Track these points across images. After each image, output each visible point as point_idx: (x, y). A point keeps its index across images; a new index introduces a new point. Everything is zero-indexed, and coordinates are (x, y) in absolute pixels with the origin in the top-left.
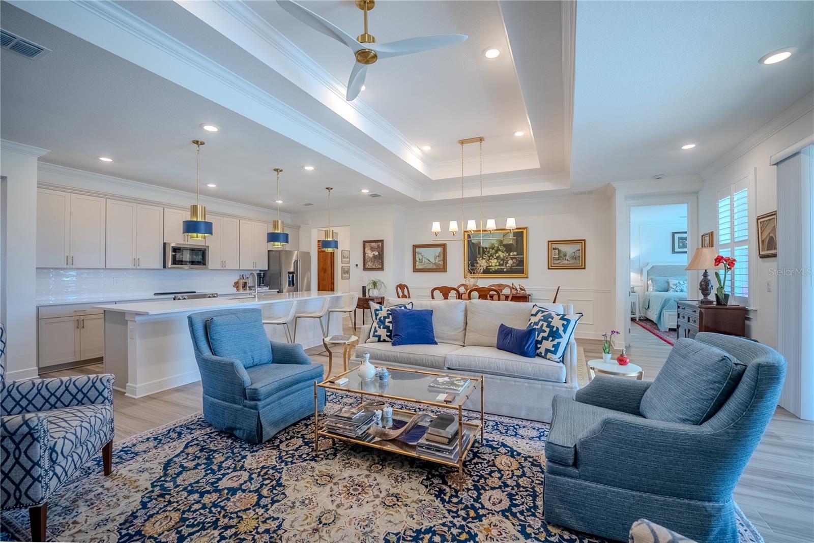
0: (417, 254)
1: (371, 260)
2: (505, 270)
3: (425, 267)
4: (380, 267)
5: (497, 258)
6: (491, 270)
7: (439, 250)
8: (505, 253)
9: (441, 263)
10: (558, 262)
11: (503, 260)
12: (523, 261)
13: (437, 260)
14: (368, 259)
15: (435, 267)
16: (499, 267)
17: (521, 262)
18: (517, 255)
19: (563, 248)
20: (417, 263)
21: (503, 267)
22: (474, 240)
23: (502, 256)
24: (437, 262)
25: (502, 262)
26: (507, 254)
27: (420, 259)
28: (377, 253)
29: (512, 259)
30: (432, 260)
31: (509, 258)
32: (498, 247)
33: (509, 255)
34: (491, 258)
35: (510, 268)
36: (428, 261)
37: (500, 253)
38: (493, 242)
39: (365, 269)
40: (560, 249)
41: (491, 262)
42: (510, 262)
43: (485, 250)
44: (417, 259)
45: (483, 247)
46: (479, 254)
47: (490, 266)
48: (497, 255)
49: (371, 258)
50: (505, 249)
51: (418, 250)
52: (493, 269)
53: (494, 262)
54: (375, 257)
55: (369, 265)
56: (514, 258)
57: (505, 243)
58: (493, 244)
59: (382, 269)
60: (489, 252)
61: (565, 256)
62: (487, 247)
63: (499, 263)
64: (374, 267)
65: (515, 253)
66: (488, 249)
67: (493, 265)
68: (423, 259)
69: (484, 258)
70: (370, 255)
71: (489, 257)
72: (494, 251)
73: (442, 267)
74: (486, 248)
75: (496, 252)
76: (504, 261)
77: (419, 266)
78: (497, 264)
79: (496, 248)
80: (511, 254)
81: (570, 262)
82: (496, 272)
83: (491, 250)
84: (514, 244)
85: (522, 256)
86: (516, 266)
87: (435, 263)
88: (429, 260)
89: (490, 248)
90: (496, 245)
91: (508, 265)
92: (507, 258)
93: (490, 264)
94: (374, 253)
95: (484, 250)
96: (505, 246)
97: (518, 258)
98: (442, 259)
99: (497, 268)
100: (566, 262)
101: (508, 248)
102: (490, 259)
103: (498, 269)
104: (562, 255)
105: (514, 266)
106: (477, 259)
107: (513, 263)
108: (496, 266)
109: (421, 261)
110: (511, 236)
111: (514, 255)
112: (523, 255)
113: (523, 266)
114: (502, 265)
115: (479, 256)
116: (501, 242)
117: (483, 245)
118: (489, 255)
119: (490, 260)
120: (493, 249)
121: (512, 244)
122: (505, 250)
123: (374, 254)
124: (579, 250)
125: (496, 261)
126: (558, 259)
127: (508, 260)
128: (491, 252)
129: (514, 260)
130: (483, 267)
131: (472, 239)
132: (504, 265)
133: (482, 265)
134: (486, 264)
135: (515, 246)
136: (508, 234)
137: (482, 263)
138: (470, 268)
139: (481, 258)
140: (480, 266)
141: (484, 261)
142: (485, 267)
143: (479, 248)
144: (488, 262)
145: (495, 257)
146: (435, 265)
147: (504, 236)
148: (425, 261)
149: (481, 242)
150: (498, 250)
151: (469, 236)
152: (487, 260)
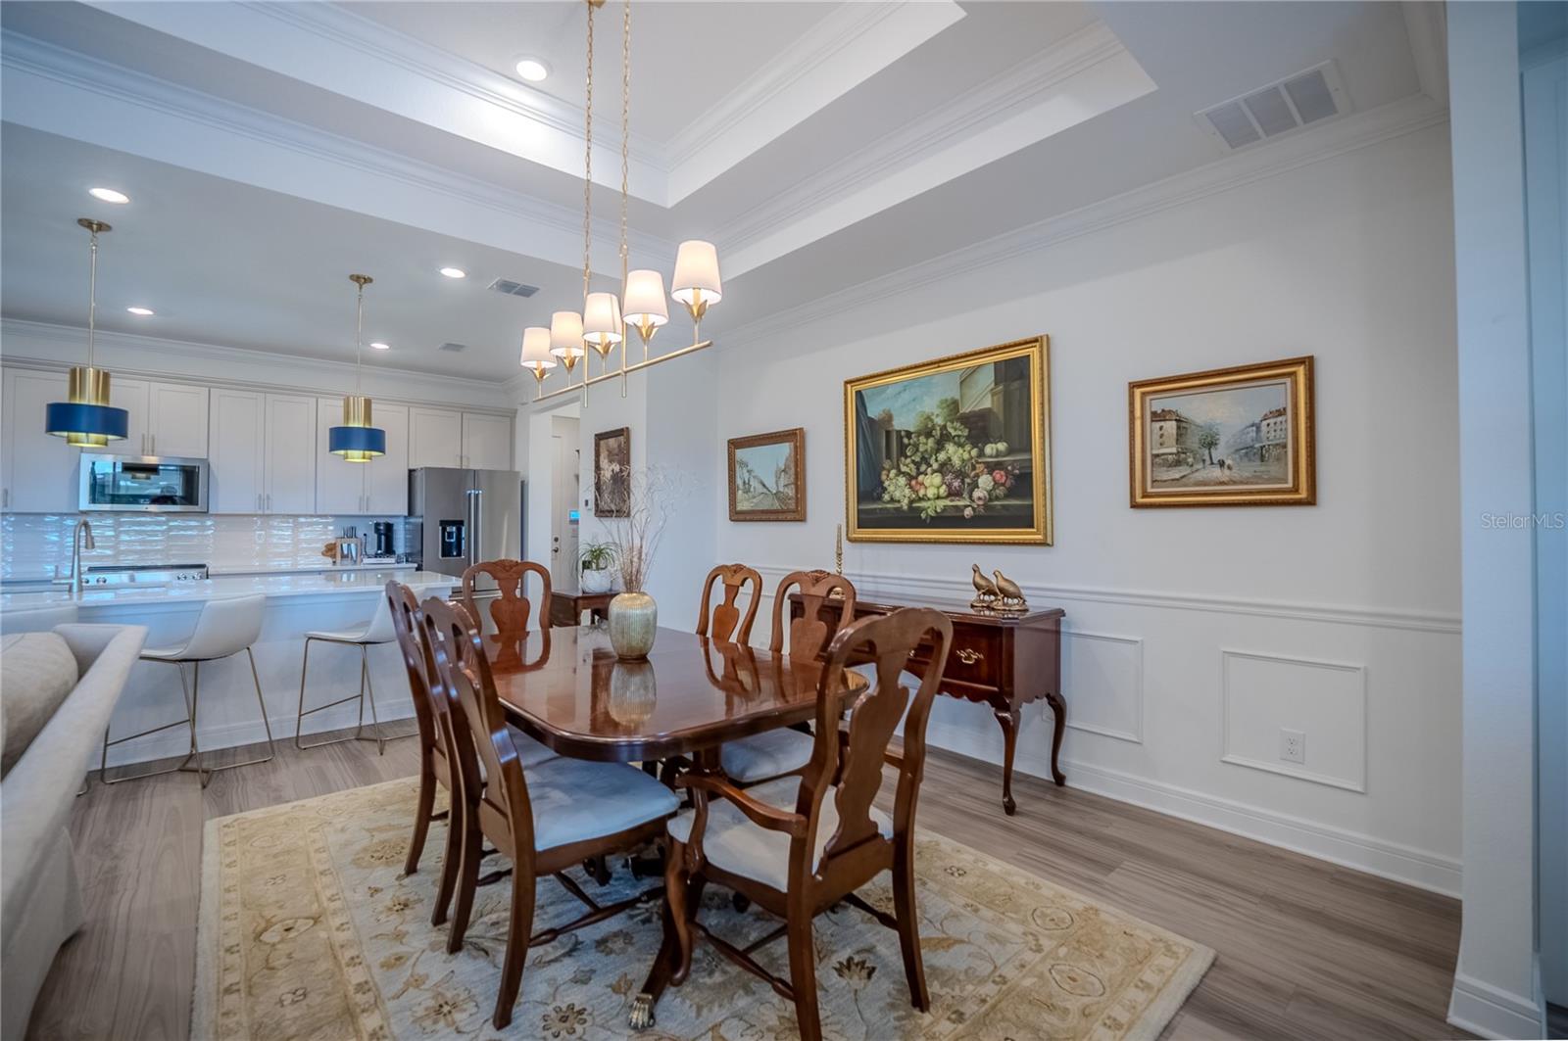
0: (737, 466)
1: (608, 486)
2: (968, 512)
3: (756, 504)
4: (625, 506)
5: (944, 468)
6: (923, 515)
7: (785, 449)
8: (968, 447)
9: (791, 492)
10: (1175, 473)
11: (960, 474)
12: (1031, 474)
13: (783, 481)
14: (603, 482)
15: (777, 504)
16: (947, 502)
17: (1022, 483)
18: (1010, 451)
19: (1201, 409)
20: (740, 492)
21: (961, 503)
22: (874, 411)
23: (956, 461)
24: (781, 489)
25: (956, 484)
26: (974, 452)
27: (744, 482)
28: (619, 467)
29: (991, 468)
30: (771, 483)
31: (980, 467)
32: (944, 427)
33: (981, 454)
34: (923, 468)
35: (985, 506)
36: (760, 489)
37: (950, 448)
38: (928, 410)
39: (599, 511)
40: (1184, 412)
41: (922, 484)
42: (985, 481)
43: (906, 441)
44: (739, 482)
45: (899, 432)
46: (889, 456)
47: (920, 499)
48: (942, 456)
49: (609, 482)
50: (966, 434)
51: (740, 453)
52: (932, 508)
53: (933, 483)
54: (614, 476)
55: (605, 500)
56: (999, 466)
57: (966, 408)
58: (929, 418)
59: (627, 511)
60: (916, 446)
61: (1210, 444)
62: (912, 430)
63: (949, 486)
64: (613, 506)
65: (1002, 446)
66: (914, 439)
67: (931, 492)
68: (751, 482)
69: (904, 469)
70: (606, 474)
71: (917, 465)
72: (931, 441)
73: (794, 505)
74: (909, 434)
75: (940, 446)
76: (961, 480)
77: (742, 503)
78: (943, 490)
79: (937, 433)
80: (989, 449)
81: (1235, 474)
82: (940, 520)
83: (922, 439)
84: (999, 411)
85: (1025, 457)
86: (1007, 496)
87: (778, 492)
88: (764, 485)
89: (919, 434)
90: (939, 421)
91: (977, 494)
92: (974, 468)
93: (921, 493)
94: (613, 465)
95: (902, 442)
96: (966, 420)
97: (1012, 463)
98: (792, 479)
99: (941, 503)
100: (1216, 473)
101: (978, 428)
102: (919, 473)
103: (945, 508)
104: (1193, 441)
105: (997, 498)
106: (884, 477)
107: (996, 483)
108: (938, 498)
109: (746, 486)
110: (986, 379)
111: (998, 454)
112: (1029, 449)
113: (1030, 495)
114: (958, 494)
115: (887, 464)
116: (953, 406)
117: (900, 423)
118: (918, 459)
119: (921, 478)
120: (929, 434)
121: (989, 410)
122: (968, 438)
123: (613, 470)
124: (1281, 413)
125: (937, 479)
126: (1178, 463)
127: (977, 476)
128: (921, 449)
129: (999, 475)
130: (899, 501)
131: (868, 405)
132: (965, 495)
133: (897, 495)
134: (907, 491)
135: (1001, 417)
136: (976, 376)
137: (897, 489)
138: (863, 507)
139: (893, 472)
140: (892, 500)
141: (902, 480)
142: (905, 504)
143: (888, 433)
144: (913, 482)
145: (935, 466)
146: (778, 499)
147: (961, 383)
148: (754, 488)
149: (893, 412)
150: (944, 439)
151: (859, 394)
152: (910, 477)
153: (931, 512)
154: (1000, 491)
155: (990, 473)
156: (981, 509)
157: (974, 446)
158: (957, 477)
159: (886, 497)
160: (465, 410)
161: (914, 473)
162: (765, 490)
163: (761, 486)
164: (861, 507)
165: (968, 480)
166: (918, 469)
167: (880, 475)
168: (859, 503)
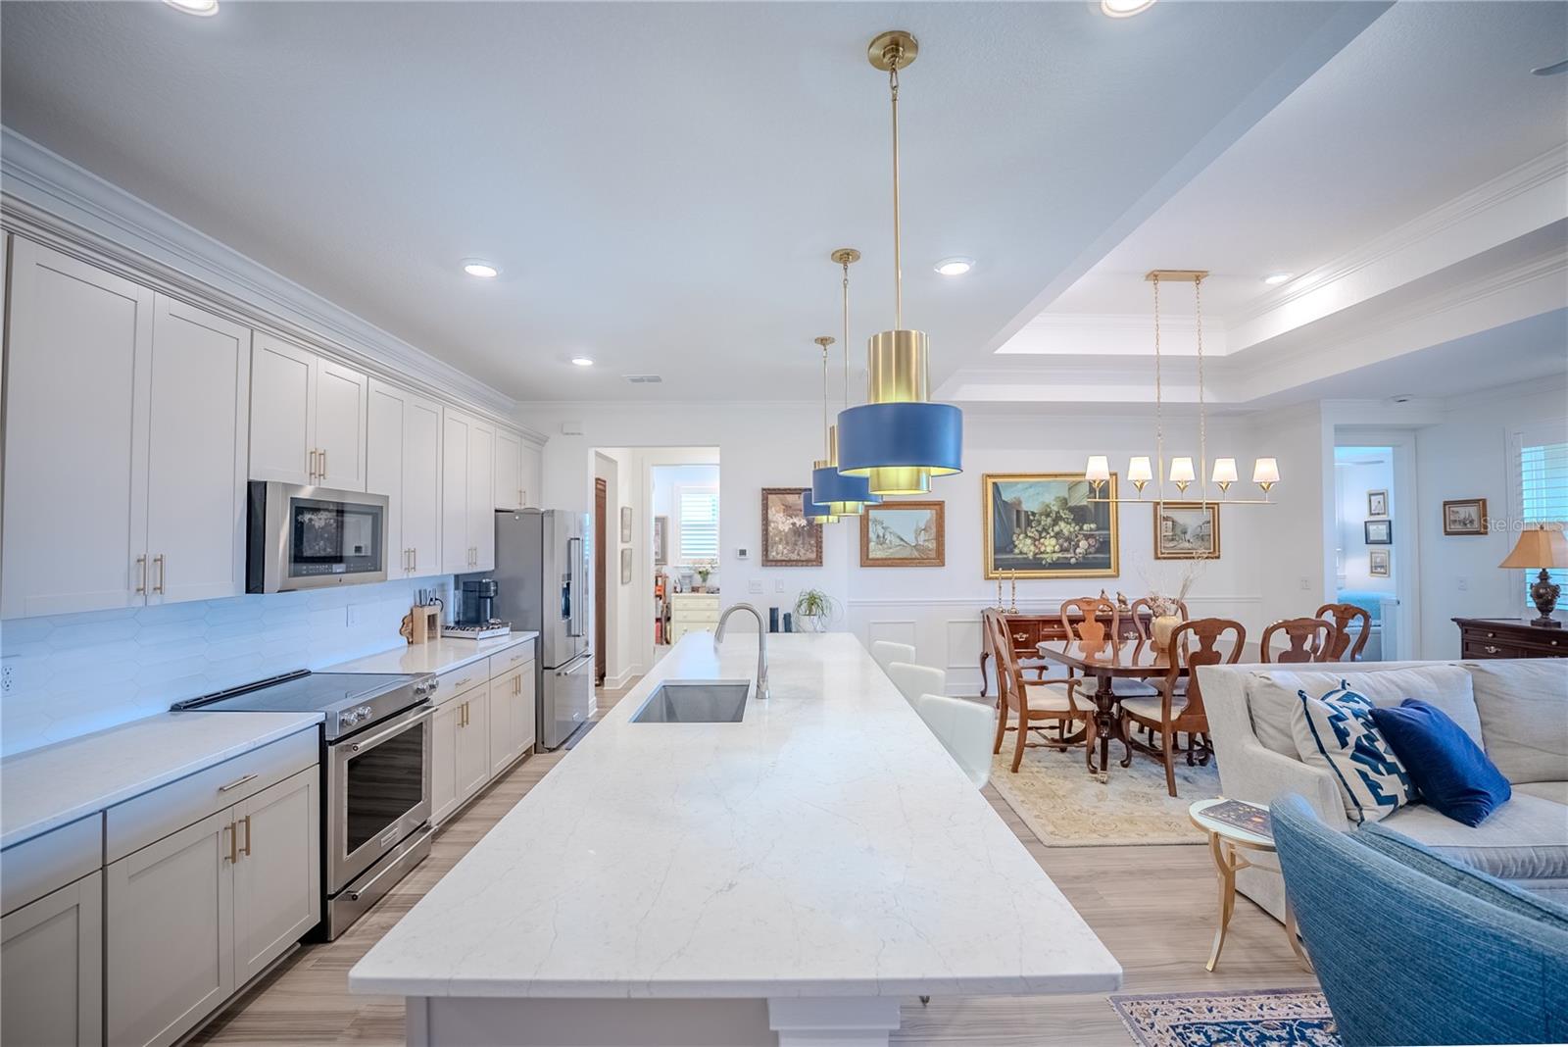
0: (870, 523)
1: (785, 539)
2: (1073, 561)
3: (892, 554)
4: (813, 556)
5: (1057, 535)
6: (1044, 562)
7: (927, 515)
8: (1073, 525)
9: (932, 545)
10: (1171, 544)
11: (1068, 539)
12: (1109, 542)
13: (923, 537)
14: (776, 535)
15: (916, 554)
16: (1060, 555)
17: (1104, 546)
18: (1098, 529)
19: (1184, 518)
20: (872, 544)
21: (1069, 556)
22: (1007, 496)
23: (1066, 532)
24: (920, 542)
25: (1066, 545)
26: (1077, 528)
27: (878, 536)
28: (804, 522)
29: (1087, 537)
30: (910, 539)
31: (1080, 537)
32: (1058, 512)
33: (1081, 529)
34: (1044, 534)
35: (1083, 557)
36: (898, 542)
37: (1062, 524)
38: (1047, 501)
39: (768, 561)
40: (1175, 519)
41: (1043, 544)
42: (1083, 544)
43: (1031, 518)
44: (872, 536)
45: (1026, 512)
46: (1018, 526)
47: (1041, 553)
48: (1057, 529)
49: (786, 534)
50: (1072, 516)
51: (873, 514)
52: (1049, 558)
53: (1050, 544)
54: (797, 531)
55: (779, 551)
56: (1091, 536)
57: (1072, 503)
58: (1048, 506)
59: (818, 561)
60: (1039, 522)
61: (1185, 533)
62: (1036, 512)
63: (1061, 546)
64: (794, 557)
65: (1093, 526)
66: (1037, 517)
67: (1049, 549)
68: (888, 536)
69: (1029, 534)
70: (781, 527)
71: (1040, 533)
72: (1049, 520)
73: (933, 554)
74: (1034, 514)
75: (1055, 522)
76: (1070, 543)
77: (876, 552)
78: (1057, 548)
79: (1053, 515)
80: (1085, 527)
81: (1193, 546)
82: (1055, 565)
83: (1043, 517)
84: (1091, 507)
85: (1106, 533)
86: (1095, 553)
87: (917, 544)
88: (902, 540)
89: (1041, 515)
90: (1055, 508)
91: (1078, 551)
92: (1077, 536)
93: (1042, 549)
94: (795, 520)
95: (1029, 519)
96: (1072, 510)
97: (1099, 535)
98: (933, 535)
99: (1055, 556)
100: (1187, 545)
101: (1080, 515)
102: (1041, 538)
103: (1059, 558)
104: (1178, 531)
105: (1090, 553)
106: (1015, 538)
107: (1090, 546)
108: (1054, 552)
109: (881, 540)
110: (1084, 489)
111: (1091, 530)
112: (1109, 529)
113: (1110, 552)
114: (1067, 550)
115: (1017, 530)
116: (1065, 501)
117: (1026, 507)
118: (1040, 529)
119: (1042, 540)
120: (1048, 515)
121: (1086, 506)
122: (1073, 520)
123: (794, 524)
124: (1209, 522)
125: (1053, 541)
126: (1173, 540)
127: (1079, 541)
128: (1043, 523)
129: (1091, 541)
130: (1026, 554)
131: (1002, 493)
132: (1072, 551)
133: (1025, 550)
134: (1032, 548)
135: (1093, 510)
136: (1079, 487)
137: (1025, 546)
138: (998, 557)
139: (1022, 536)
140: (1021, 553)
141: (1029, 541)
142: (1031, 556)
143: (1018, 512)
144: (1037, 543)
145: (1052, 534)
146: (917, 550)
147: (1069, 489)
148: (890, 542)
149: (1022, 499)
150: (1057, 519)
151: (995, 485)
152: (1035, 540)
153: (1049, 561)
154: (1092, 550)
155: (1087, 540)
156: (1081, 559)
157: (1077, 524)
158: (1066, 541)
159: (1017, 551)
161: (1037, 537)
162: (902, 543)
163: (898, 540)
164: (996, 557)
165: (1073, 543)
166: (1040, 535)
167: (1012, 537)
168: (995, 554)
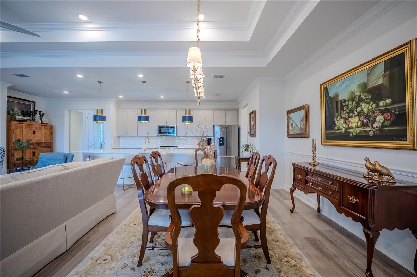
0: (289, 119)
1: (252, 127)
2: (371, 133)
3: (295, 132)
5: (360, 114)
6: (351, 135)
7: (303, 112)
8: (371, 104)
9: (304, 127)
11: (367, 116)
12: (405, 114)
13: (302, 124)
15: (300, 132)
16: (361, 129)
17: (400, 118)
18: (392, 103)
20: (290, 128)
21: (368, 129)
22: (331, 94)
23: (366, 111)
24: (302, 126)
25: (366, 121)
26: (374, 106)
27: (291, 125)
28: (254, 122)
29: (382, 112)
30: (299, 125)
31: (377, 112)
32: (360, 96)
33: (378, 106)
34: (351, 115)
35: (380, 130)
36: (296, 127)
37: (363, 105)
38: (352, 90)
39: (250, 135)
41: (350, 122)
42: (380, 119)
43: (344, 104)
44: (290, 125)
45: (341, 101)
46: (337, 111)
47: (350, 128)
48: (359, 109)
50: (370, 97)
51: (291, 115)
52: (355, 131)
53: (355, 121)
56: (387, 111)
57: (370, 86)
58: (353, 93)
59: (256, 134)
60: (348, 106)
62: (346, 99)
63: (362, 122)
64: (253, 133)
65: (388, 101)
66: (347, 103)
67: (354, 125)
68: (293, 124)
69: (343, 116)
70: (252, 124)
71: (348, 114)
72: (354, 103)
73: (305, 132)
74: (345, 101)
75: (358, 104)
76: (369, 118)
77: (291, 132)
78: (359, 124)
79: (357, 99)
80: (381, 103)
82: (359, 137)
83: (350, 102)
84: (387, 84)
85: (402, 105)
86: (391, 125)
87: (301, 127)
88: (297, 125)
89: (349, 101)
90: (358, 94)
91: (375, 125)
92: (374, 113)
93: (350, 125)
95: (342, 104)
96: (370, 91)
97: (394, 109)
98: (305, 123)
99: (358, 130)
101: (376, 94)
102: (349, 117)
103: (360, 132)
105: (386, 126)
106: (335, 120)
107: (385, 119)
108: (357, 127)
110: (380, 69)
111: (387, 105)
112: (404, 100)
113: (405, 124)
115: (336, 114)
116: (364, 86)
117: (341, 97)
118: (348, 111)
119: (350, 119)
120: (353, 100)
121: (381, 85)
122: (371, 99)
125: (357, 119)
127: (376, 116)
128: (350, 107)
129: (386, 115)
130: (341, 129)
131: (329, 92)
132: (370, 126)
133: (340, 127)
134: (344, 125)
135: (388, 87)
136: (375, 70)
137: (340, 124)
139: (339, 117)
140: (338, 129)
141: (342, 121)
142: (343, 130)
143: (337, 102)
144: (347, 121)
145: (356, 113)
146: (301, 130)
147: (368, 75)
148: (294, 126)
149: (339, 93)
150: (360, 100)
151: (326, 88)
152: (346, 119)
153: (354, 134)
154: (388, 123)
155: (382, 114)
156: (378, 132)
157: (374, 102)
158: (366, 118)
159: (336, 128)
160: (226, 110)
161: (347, 117)
162: (297, 127)
163: (296, 126)
164: (327, 132)
165: (371, 119)
166: (349, 115)
167: (334, 119)
168: (326, 130)
